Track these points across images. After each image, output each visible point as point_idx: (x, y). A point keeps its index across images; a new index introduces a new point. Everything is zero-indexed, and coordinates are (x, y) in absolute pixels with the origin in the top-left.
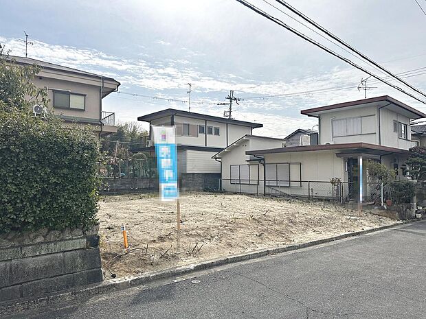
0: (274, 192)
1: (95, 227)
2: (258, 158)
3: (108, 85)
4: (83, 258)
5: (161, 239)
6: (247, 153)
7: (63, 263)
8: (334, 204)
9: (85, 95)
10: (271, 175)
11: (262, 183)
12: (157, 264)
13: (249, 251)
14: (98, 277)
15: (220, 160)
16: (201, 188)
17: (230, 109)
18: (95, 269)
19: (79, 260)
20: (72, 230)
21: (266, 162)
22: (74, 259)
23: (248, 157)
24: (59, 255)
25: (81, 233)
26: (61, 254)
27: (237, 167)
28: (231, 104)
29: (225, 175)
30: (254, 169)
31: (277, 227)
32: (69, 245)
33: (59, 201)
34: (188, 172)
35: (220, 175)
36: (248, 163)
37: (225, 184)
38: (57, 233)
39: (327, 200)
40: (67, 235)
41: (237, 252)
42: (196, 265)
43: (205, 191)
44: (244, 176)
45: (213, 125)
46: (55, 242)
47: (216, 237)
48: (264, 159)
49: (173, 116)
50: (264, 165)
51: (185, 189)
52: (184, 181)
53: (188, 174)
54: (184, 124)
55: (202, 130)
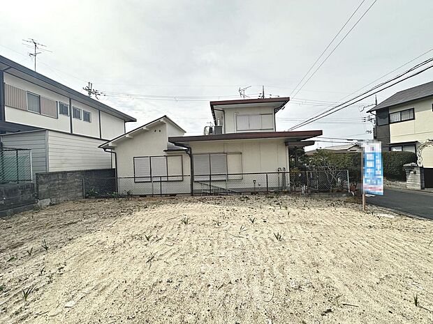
6: (171, 140)
11: (188, 179)
16: (80, 194)
21: (193, 152)
27: (145, 159)
29: (124, 172)
30: (175, 161)
34: (51, 170)
35: (113, 172)
36: (166, 154)
43: (86, 198)
45: (81, 108)
48: (190, 149)
50: (191, 156)
51: (48, 201)
52: (43, 189)
53: (53, 173)
54: (29, 93)
55: (64, 110)
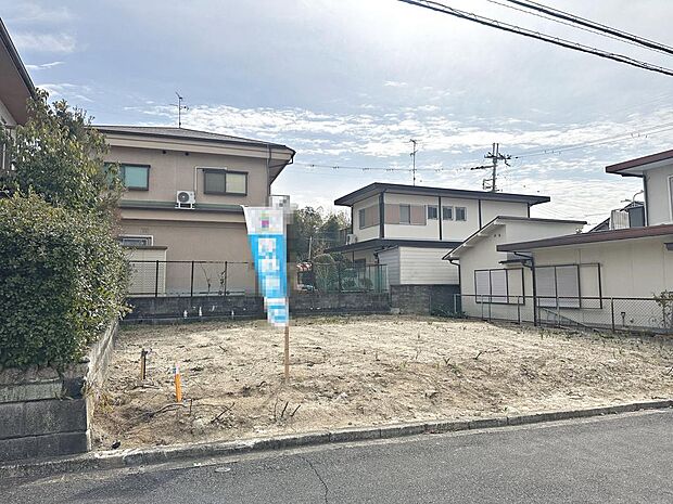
0: (552, 318)
1: (79, 366)
2: (521, 257)
3: (277, 155)
4: (56, 412)
5: (246, 391)
6: (500, 248)
7: (22, 419)
8: (662, 342)
9: (246, 173)
10: (545, 286)
11: (530, 301)
12: (202, 433)
13: (393, 423)
14: (79, 444)
15: (457, 262)
16: (427, 310)
17: (494, 174)
18: (75, 433)
19: (49, 417)
20: (40, 368)
21: (537, 264)
22: (40, 414)
23: (504, 256)
24: (17, 405)
25: (54, 374)
26: (21, 405)
27: (485, 273)
28: (495, 166)
29: (467, 288)
30: (515, 276)
31: (489, 383)
32: (34, 392)
33: (8, 325)
34: (402, 283)
35: (457, 288)
36: (504, 266)
37: (468, 304)
38: (15, 372)
39: (649, 335)
40: (31, 376)
41: (364, 424)
42: (258, 441)
43: (432, 315)
44: (499, 289)
45: (453, 205)
46: (11, 386)
47: (344, 394)
48: (532, 259)
49: (382, 194)
50: (533, 269)
51: (398, 310)
52: (395, 298)
53: (402, 286)
54: (401, 206)
55: (433, 213)
